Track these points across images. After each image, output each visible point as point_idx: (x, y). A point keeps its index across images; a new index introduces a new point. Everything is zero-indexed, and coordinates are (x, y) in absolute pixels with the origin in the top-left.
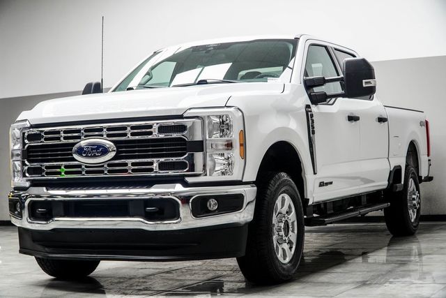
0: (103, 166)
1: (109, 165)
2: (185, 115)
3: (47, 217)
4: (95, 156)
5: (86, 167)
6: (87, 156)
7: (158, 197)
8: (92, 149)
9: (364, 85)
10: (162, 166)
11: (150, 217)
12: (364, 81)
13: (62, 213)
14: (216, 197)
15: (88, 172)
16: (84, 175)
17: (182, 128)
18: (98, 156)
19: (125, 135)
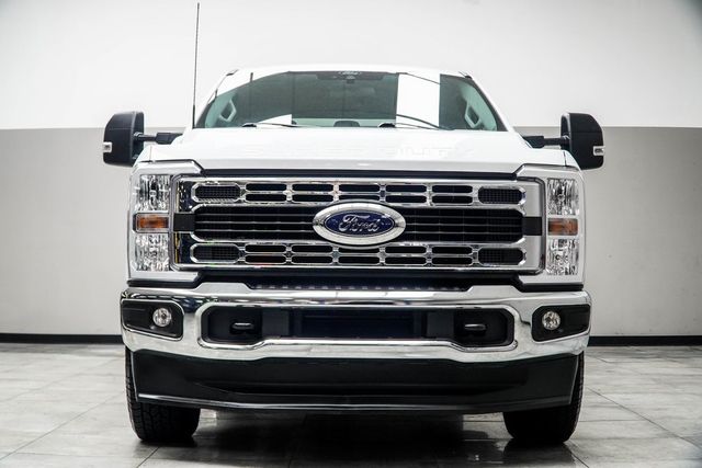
0: (377, 251)
1: (389, 250)
2: (518, 174)
4: (365, 233)
5: (341, 250)
6: (348, 233)
9: (595, 154)
10: (486, 256)
12: (595, 148)
13: (287, 331)
14: (559, 309)
15: (342, 260)
17: (515, 196)
18: (372, 232)
19: (423, 199)
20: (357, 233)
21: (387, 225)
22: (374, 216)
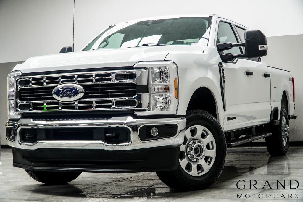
0: (74, 103)
1: (79, 103)
2: (135, 67)
3: (33, 140)
4: (69, 96)
5: (62, 104)
6: (63, 96)
7: (114, 126)
8: (67, 91)
9: (260, 49)
10: (118, 103)
11: (108, 140)
12: (259, 46)
13: (44, 137)
14: (157, 126)
15: (63, 108)
16: (60, 110)
17: (133, 76)
18: (71, 96)
19: (91, 81)
20: (66, 96)
21: (76, 92)
22: (72, 89)
